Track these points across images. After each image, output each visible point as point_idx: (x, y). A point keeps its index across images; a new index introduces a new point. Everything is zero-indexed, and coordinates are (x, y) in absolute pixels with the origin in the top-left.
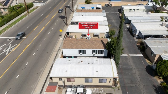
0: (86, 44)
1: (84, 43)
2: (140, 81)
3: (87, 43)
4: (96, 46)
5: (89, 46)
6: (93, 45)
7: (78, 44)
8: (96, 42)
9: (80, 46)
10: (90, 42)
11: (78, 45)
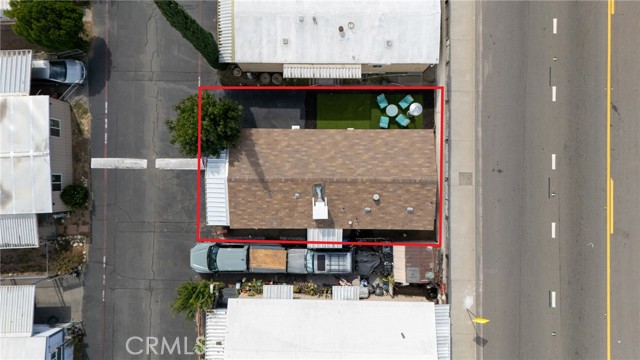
0: (332, 153)
1: (340, 161)
2: (150, 19)
3: (327, 160)
4: (284, 144)
5: (319, 143)
6: (297, 151)
7: (365, 157)
8: (288, 166)
9: (358, 144)
10: (313, 165)
11: (368, 150)
